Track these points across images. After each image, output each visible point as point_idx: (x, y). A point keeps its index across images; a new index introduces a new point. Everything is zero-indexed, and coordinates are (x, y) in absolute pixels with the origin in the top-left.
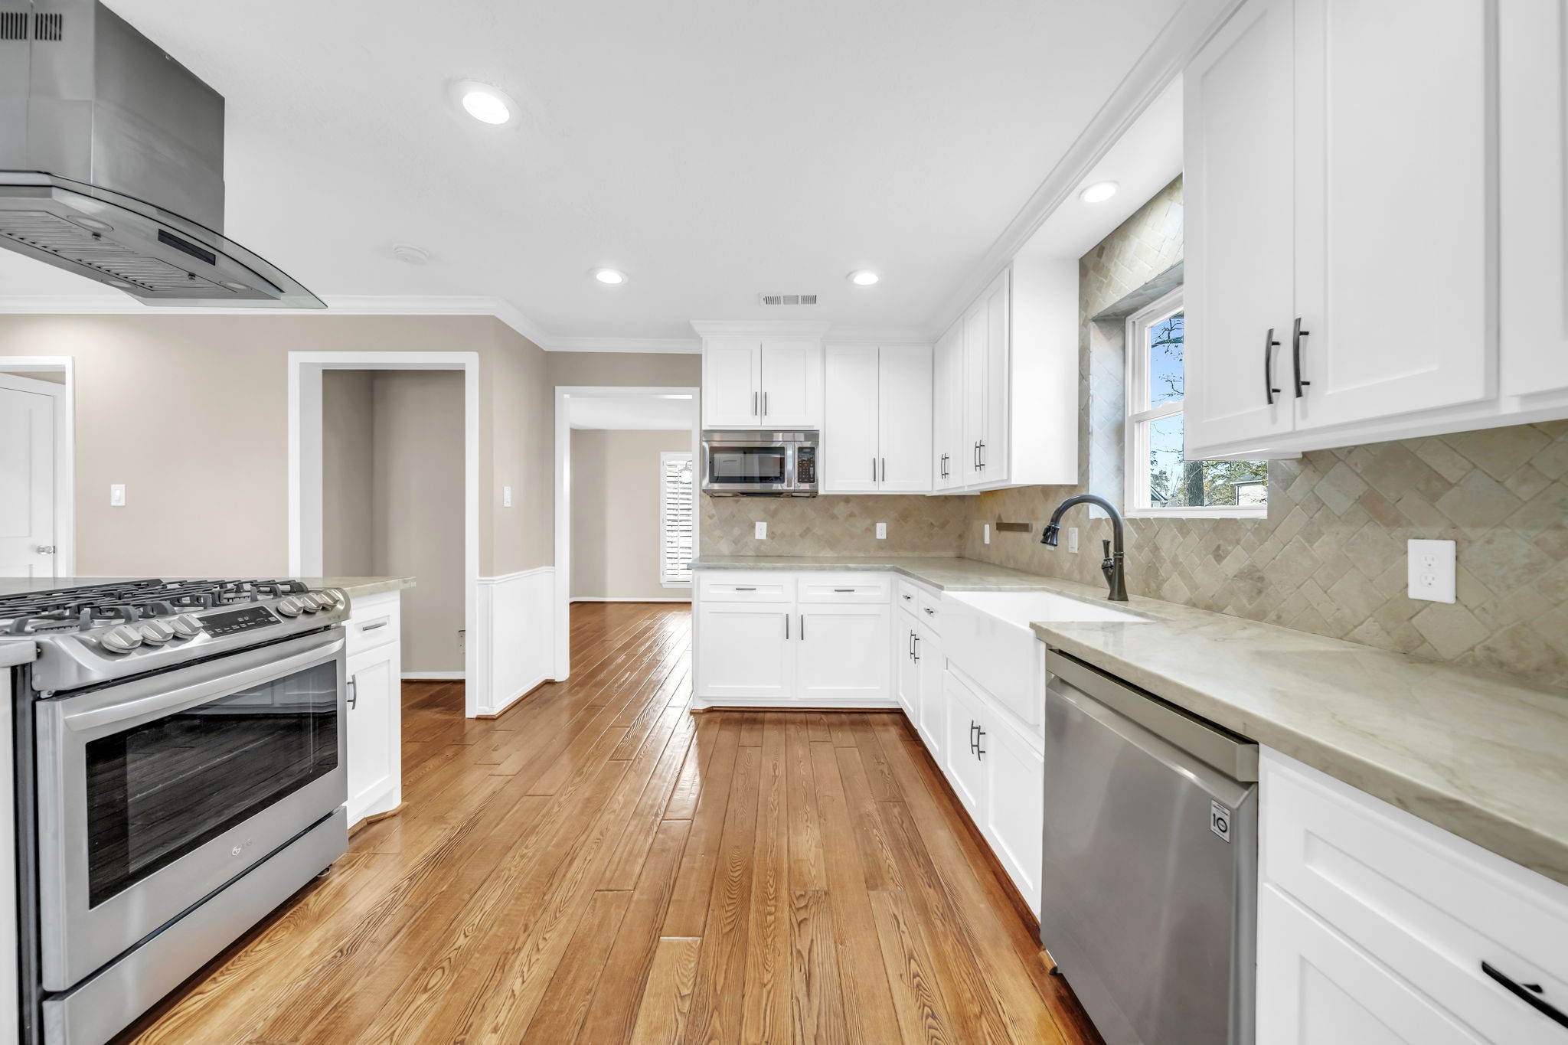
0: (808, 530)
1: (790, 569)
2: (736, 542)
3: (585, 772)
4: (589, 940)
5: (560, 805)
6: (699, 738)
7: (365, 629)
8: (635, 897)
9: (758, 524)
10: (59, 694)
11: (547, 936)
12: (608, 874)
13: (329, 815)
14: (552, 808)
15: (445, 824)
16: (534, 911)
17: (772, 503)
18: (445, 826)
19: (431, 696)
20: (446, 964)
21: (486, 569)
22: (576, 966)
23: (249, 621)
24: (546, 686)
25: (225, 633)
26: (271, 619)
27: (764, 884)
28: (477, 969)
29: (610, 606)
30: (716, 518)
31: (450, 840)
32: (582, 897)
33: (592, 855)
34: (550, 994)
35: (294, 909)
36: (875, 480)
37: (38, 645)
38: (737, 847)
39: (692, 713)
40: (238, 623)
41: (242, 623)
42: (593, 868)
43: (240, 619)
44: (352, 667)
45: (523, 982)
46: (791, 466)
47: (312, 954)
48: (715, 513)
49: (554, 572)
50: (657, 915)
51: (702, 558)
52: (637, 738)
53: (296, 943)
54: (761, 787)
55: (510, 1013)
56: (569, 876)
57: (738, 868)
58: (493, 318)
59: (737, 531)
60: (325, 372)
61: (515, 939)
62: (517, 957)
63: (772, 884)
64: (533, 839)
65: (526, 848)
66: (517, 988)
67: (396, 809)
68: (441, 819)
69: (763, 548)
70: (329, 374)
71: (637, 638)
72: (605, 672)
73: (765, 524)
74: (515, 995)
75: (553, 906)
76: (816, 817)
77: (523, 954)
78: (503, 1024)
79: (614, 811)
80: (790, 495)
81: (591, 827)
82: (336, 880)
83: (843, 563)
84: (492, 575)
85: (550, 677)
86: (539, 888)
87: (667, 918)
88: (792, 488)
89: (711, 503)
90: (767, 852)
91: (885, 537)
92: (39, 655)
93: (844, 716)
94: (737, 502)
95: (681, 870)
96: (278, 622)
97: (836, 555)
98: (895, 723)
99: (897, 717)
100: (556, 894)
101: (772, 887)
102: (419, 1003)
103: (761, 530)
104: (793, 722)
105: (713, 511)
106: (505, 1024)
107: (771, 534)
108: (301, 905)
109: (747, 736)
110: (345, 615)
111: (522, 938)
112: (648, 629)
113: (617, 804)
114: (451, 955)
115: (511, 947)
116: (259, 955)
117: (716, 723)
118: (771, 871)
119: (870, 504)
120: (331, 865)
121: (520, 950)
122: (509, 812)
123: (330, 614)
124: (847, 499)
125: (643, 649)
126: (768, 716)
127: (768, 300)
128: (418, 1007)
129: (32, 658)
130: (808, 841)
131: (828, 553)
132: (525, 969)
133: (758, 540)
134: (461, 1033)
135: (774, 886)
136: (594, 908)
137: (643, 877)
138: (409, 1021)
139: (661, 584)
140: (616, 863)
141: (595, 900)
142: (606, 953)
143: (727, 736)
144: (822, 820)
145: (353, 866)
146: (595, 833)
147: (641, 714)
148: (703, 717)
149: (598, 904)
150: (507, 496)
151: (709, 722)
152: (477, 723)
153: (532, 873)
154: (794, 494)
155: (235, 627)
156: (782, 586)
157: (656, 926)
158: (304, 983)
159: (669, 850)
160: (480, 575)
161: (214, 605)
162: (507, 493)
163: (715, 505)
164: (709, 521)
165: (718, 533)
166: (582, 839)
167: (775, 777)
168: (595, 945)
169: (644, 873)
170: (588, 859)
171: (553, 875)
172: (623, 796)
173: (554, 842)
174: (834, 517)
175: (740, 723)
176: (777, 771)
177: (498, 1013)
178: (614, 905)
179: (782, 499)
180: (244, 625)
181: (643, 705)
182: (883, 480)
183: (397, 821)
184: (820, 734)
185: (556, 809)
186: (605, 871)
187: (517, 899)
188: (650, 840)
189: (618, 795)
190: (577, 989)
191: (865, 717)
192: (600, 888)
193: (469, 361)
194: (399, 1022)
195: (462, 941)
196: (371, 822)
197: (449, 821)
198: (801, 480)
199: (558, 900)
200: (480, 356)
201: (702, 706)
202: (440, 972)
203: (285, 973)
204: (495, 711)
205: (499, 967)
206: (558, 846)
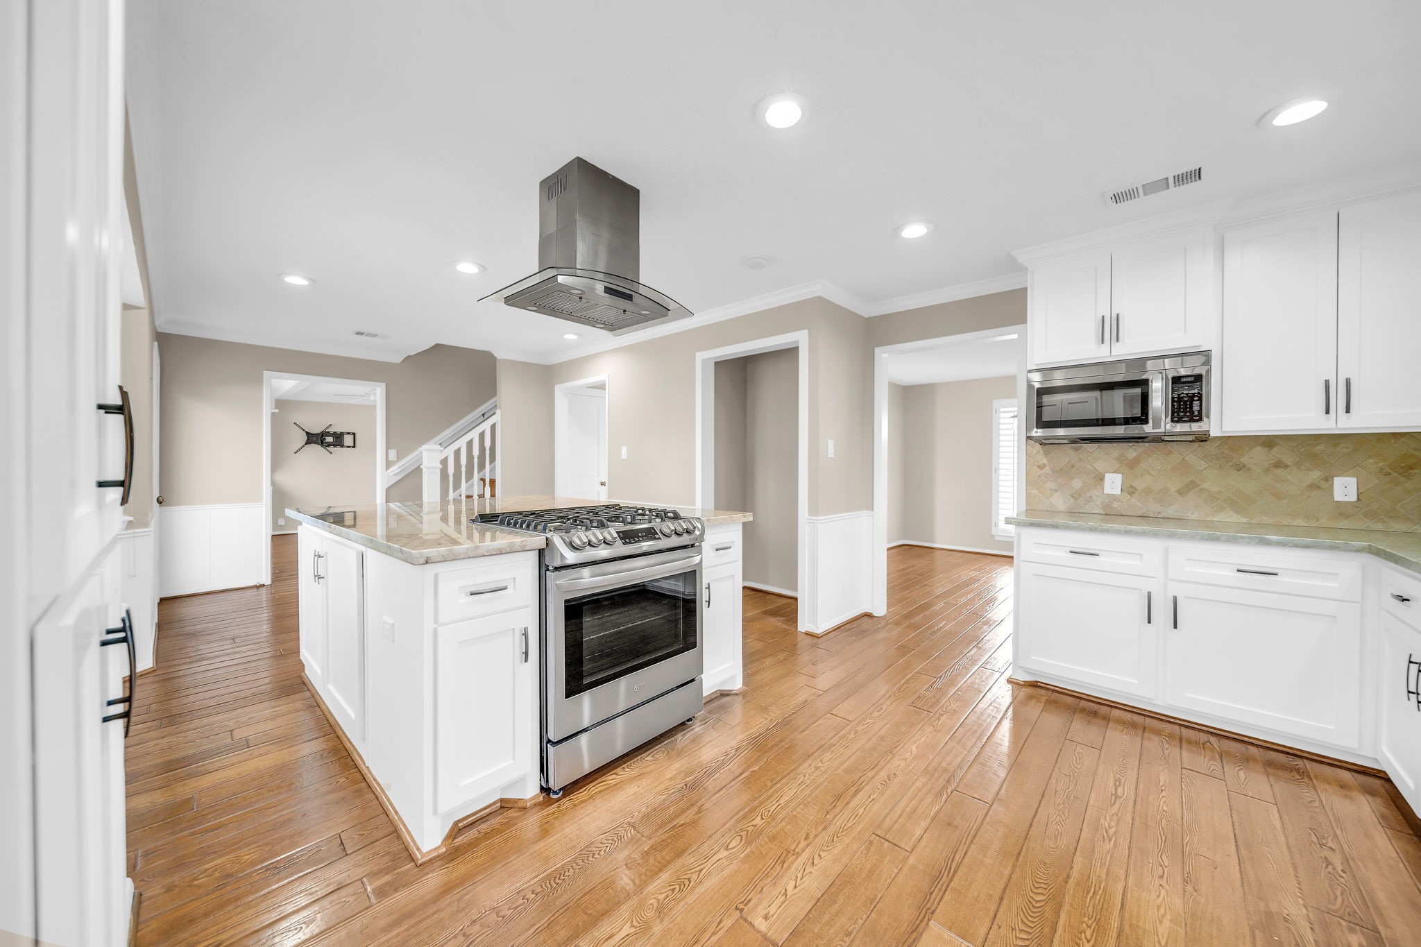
0: (1192, 485)
1: (1155, 535)
2: (1076, 496)
3: (884, 708)
4: (858, 881)
5: (856, 732)
6: (1015, 714)
7: (717, 550)
8: (911, 861)
9: (1108, 477)
10: (556, 569)
11: (823, 854)
12: (888, 823)
13: (693, 680)
14: (849, 733)
15: (767, 714)
16: (817, 824)
17: (1132, 451)
18: (766, 716)
19: (778, 607)
20: (744, 834)
21: (814, 510)
22: (841, 899)
23: (644, 536)
24: (865, 617)
25: (630, 543)
26: (657, 536)
27: (1076, 931)
28: (764, 852)
29: (938, 552)
30: (1048, 468)
31: (768, 730)
32: (859, 833)
33: (876, 795)
34: (814, 913)
35: (669, 741)
36: (1327, 412)
37: (547, 539)
38: (1045, 864)
39: (1009, 681)
40: (638, 537)
41: (640, 537)
42: (875, 809)
43: (640, 534)
44: (706, 577)
45: (795, 887)
46: (1158, 402)
47: (671, 779)
48: (1046, 463)
49: (873, 517)
50: (932, 893)
51: (1030, 511)
52: (942, 692)
53: (664, 766)
54: (1091, 802)
55: (780, 909)
56: (852, 805)
57: (1041, 891)
58: (820, 297)
59: (1077, 484)
60: (716, 363)
61: (796, 842)
62: (795, 860)
63: (1089, 937)
64: (827, 756)
65: (821, 761)
66: (790, 887)
67: (738, 690)
68: (765, 709)
69: (1115, 505)
70: (718, 364)
71: (959, 587)
72: (921, 616)
73: (1119, 476)
74: (786, 895)
75: (832, 829)
76: (1179, 879)
77: (802, 859)
78: (773, 916)
79: (905, 760)
80: (1158, 439)
81: (879, 766)
82: (697, 728)
83: (1257, 534)
84: (818, 516)
85: (868, 609)
86: (824, 804)
87: (942, 904)
88: (1162, 430)
89: (1041, 452)
90: (1088, 892)
91: (1353, 498)
92: (547, 545)
93: (1253, 750)
94: (1076, 450)
95: (967, 857)
96: (660, 538)
97: (1244, 520)
98: (1371, 792)
99: (1376, 783)
100: (838, 817)
101: (1088, 942)
102: (721, 856)
103: (1113, 483)
104: (1158, 732)
105: (1045, 461)
106: (775, 917)
107: (1129, 490)
108: (673, 739)
109: (1080, 729)
110: (701, 538)
111: (803, 844)
112: (975, 580)
113: (909, 753)
114: (748, 829)
115: (793, 848)
116: (647, 764)
117: (1039, 700)
118: (1089, 919)
119: (1320, 448)
120: (694, 717)
121: (798, 854)
122: (815, 723)
123: (692, 537)
124: (1269, 442)
125: (964, 600)
126: (1116, 713)
127: (1117, 198)
128: (719, 860)
129: (544, 546)
130: (1159, 907)
131: (1230, 517)
132: (799, 876)
133: (1108, 495)
134: (742, 903)
135: (1092, 942)
136: (868, 849)
137: (923, 843)
138: (712, 867)
139: (993, 536)
140: (897, 814)
141: (871, 843)
142: (871, 903)
143: (1053, 722)
144: (1189, 888)
145: (706, 723)
146: (883, 775)
147: (951, 668)
148: (1024, 689)
149: (873, 849)
150: (831, 448)
151: (1030, 697)
152: (806, 637)
153: (822, 787)
154: (1166, 438)
155: (636, 539)
156: (1141, 555)
157: (928, 906)
158: (663, 797)
159: (956, 827)
160: (809, 515)
161: (631, 523)
162: (831, 444)
163: (1046, 454)
164: (1039, 472)
165: (1050, 485)
166: (870, 774)
167: (1117, 797)
168: (863, 890)
169: (925, 838)
170: (872, 797)
171: (838, 797)
172: (917, 747)
173: (845, 766)
174: (1240, 467)
175: (1074, 710)
176: (1120, 790)
177: (771, 902)
178: (888, 858)
179: (1147, 444)
180: (641, 539)
181: (954, 658)
182: (1348, 411)
183: (739, 699)
184: (1202, 762)
185: (851, 736)
186: (886, 817)
187: (805, 806)
188: (938, 807)
189: (913, 744)
190: (838, 924)
191: (1299, 762)
192: (877, 832)
193: (801, 338)
194: (706, 864)
195: (758, 821)
196: (723, 694)
197: (770, 713)
198: (1177, 417)
199: (838, 824)
200: (809, 332)
201: (1023, 677)
202: (739, 838)
203: (655, 784)
204: (819, 630)
205: (779, 861)
206: (846, 771)
